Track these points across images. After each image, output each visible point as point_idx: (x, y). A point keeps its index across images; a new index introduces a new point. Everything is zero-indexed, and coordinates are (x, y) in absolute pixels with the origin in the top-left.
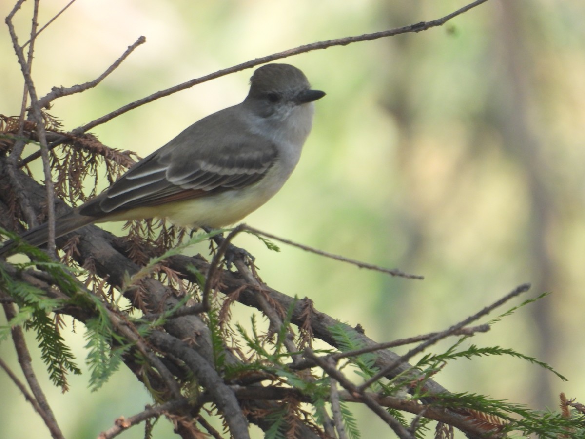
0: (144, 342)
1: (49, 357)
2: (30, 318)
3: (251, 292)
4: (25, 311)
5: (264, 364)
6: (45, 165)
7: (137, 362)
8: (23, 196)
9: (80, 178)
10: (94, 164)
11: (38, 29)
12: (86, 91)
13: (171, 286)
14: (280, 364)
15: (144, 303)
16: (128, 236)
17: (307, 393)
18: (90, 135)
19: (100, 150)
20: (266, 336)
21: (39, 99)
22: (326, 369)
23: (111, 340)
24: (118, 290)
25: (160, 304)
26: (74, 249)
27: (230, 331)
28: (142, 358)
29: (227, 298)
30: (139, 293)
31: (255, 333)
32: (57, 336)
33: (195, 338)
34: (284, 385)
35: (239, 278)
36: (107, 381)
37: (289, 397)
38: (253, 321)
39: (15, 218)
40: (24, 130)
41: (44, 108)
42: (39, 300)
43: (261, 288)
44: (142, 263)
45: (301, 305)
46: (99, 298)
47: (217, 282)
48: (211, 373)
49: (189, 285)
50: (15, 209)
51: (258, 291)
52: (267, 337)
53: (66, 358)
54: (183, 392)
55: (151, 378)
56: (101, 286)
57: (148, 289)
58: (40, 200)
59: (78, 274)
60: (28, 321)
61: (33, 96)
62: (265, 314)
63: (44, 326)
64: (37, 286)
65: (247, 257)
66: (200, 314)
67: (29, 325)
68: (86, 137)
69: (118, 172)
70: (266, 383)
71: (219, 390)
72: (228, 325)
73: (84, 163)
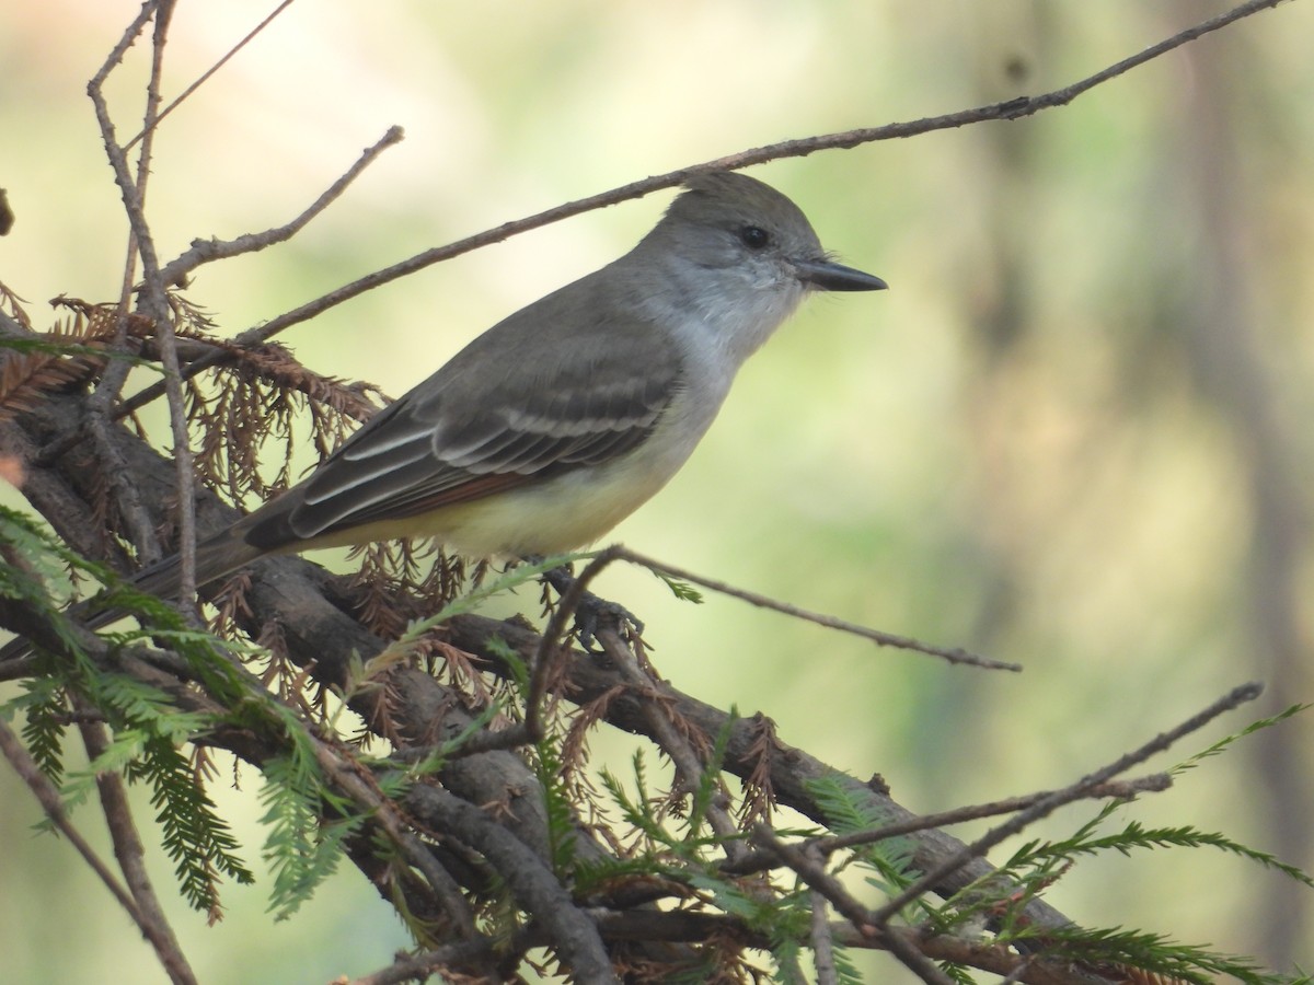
0: (394, 810)
1: (179, 843)
2: (139, 756)
3: (634, 701)
4: (126, 739)
5: (663, 861)
6: (174, 412)
7: (377, 854)
8: (123, 481)
9: (252, 443)
10: (286, 412)
11: (161, 108)
12: (269, 250)
13: (455, 686)
14: (700, 863)
15: (394, 722)
16: (361, 574)
17: (759, 926)
18: (278, 347)
19: (298, 381)
20: (667, 799)
21: (162, 265)
22: (804, 874)
23: (319, 805)
24: (336, 694)
25: (431, 726)
26: (237, 601)
27: (586, 789)
28: (388, 845)
29: (581, 712)
30: (383, 700)
31: (642, 794)
32: (199, 796)
33: (508, 802)
34: (709, 909)
35: (607, 670)
36: (309, 898)
37: (718, 935)
38: (638, 766)
39: (106, 532)
40: (129, 334)
41: (174, 286)
42: (161, 716)
43: (656, 693)
44: (391, 633)
45: (747, 730)
46: (293, 711)
47: (558, 678)
48: (543, 880)
49: (495, 684)
50: (108, 512)
51: (650, 698)
52: (668, 802)
53: (219, 847)
54: (480, 924)
55: (409, 892)
56: (299, 683)
57: (403, 693)
58: (162, 492)
59: (246, 657)
60: (134, 763)
61: (149, 258)
62: (664, 749)
63: (170, 775)
64: (153, 683)
65: (625, 622)
66: (522, 749)
67: (135, 770)
68: (266, 351)
69: (337, 431)
70: (667, 904)
71: (561, 920)
72: (582, 774)
73: (263, 410)
